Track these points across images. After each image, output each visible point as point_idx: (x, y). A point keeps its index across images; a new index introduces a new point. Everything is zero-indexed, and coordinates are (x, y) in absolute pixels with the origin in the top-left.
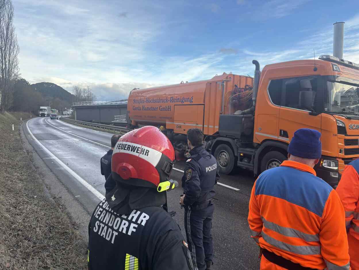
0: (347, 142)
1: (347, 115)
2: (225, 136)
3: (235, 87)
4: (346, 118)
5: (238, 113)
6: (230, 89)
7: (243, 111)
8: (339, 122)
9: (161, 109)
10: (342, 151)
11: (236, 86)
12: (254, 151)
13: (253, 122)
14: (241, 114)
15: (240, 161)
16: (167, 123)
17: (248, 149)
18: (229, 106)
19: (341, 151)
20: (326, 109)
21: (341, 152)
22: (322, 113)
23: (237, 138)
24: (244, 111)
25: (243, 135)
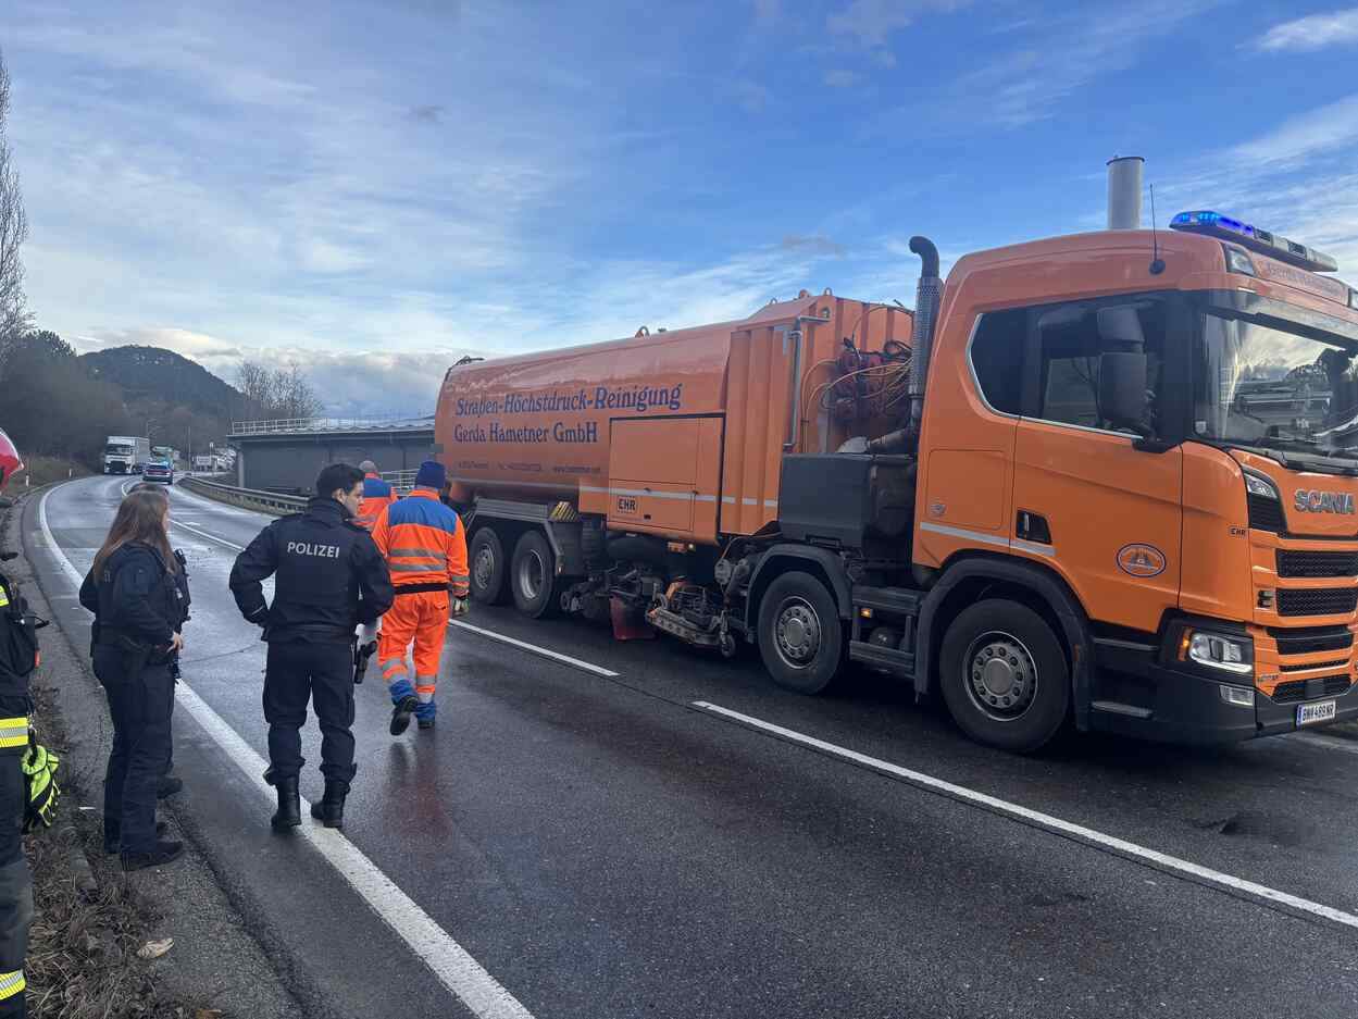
0: (1289, 563)
1: (1285, 453)
2: (804, 539)
3: (844, 348)
4: (1284, 462)
5: (853, 447)
6: (825, 353)
7: (873, 442)
8: (1254, 479)
9: (559, 437)
10: (1268, 598)
11: (848, 343)
12: (915, 598)
13: (912, 481)
14: (866, 453)
15: (861, 640)
16: (582, 489)
17: (892, 593)
18: (822, 422)
19: (1262, 600)
20: (1201, 426)
21: (1265, 603)
22: (1188, 443)
23: (849, 549)
24: (877, 440)
25: (872, 535)
